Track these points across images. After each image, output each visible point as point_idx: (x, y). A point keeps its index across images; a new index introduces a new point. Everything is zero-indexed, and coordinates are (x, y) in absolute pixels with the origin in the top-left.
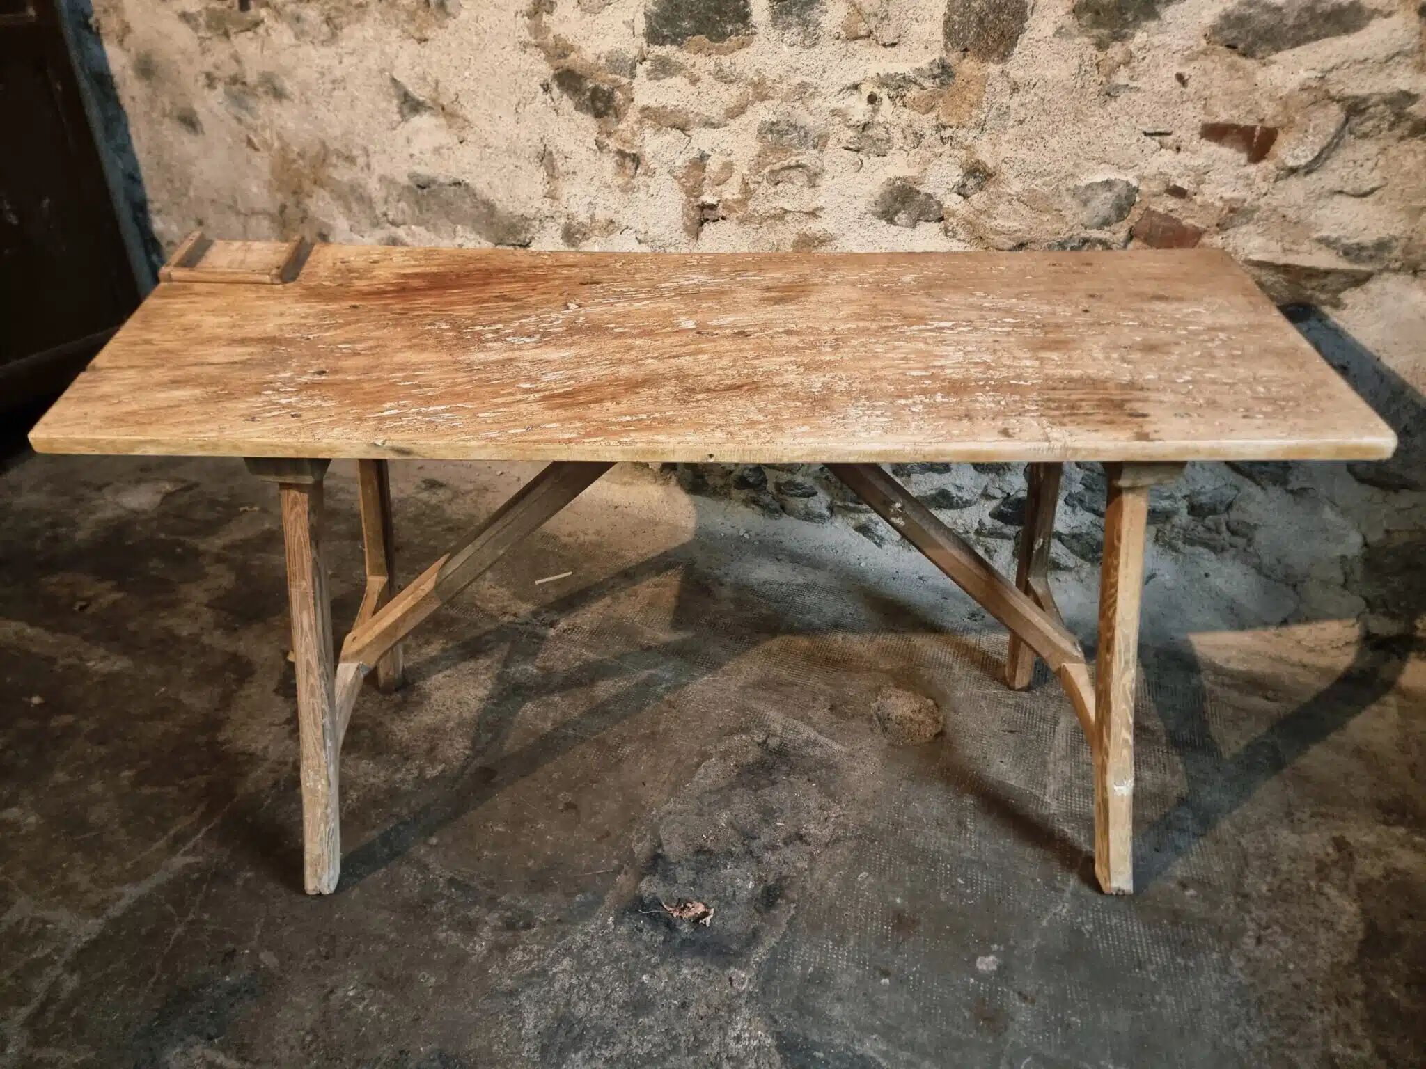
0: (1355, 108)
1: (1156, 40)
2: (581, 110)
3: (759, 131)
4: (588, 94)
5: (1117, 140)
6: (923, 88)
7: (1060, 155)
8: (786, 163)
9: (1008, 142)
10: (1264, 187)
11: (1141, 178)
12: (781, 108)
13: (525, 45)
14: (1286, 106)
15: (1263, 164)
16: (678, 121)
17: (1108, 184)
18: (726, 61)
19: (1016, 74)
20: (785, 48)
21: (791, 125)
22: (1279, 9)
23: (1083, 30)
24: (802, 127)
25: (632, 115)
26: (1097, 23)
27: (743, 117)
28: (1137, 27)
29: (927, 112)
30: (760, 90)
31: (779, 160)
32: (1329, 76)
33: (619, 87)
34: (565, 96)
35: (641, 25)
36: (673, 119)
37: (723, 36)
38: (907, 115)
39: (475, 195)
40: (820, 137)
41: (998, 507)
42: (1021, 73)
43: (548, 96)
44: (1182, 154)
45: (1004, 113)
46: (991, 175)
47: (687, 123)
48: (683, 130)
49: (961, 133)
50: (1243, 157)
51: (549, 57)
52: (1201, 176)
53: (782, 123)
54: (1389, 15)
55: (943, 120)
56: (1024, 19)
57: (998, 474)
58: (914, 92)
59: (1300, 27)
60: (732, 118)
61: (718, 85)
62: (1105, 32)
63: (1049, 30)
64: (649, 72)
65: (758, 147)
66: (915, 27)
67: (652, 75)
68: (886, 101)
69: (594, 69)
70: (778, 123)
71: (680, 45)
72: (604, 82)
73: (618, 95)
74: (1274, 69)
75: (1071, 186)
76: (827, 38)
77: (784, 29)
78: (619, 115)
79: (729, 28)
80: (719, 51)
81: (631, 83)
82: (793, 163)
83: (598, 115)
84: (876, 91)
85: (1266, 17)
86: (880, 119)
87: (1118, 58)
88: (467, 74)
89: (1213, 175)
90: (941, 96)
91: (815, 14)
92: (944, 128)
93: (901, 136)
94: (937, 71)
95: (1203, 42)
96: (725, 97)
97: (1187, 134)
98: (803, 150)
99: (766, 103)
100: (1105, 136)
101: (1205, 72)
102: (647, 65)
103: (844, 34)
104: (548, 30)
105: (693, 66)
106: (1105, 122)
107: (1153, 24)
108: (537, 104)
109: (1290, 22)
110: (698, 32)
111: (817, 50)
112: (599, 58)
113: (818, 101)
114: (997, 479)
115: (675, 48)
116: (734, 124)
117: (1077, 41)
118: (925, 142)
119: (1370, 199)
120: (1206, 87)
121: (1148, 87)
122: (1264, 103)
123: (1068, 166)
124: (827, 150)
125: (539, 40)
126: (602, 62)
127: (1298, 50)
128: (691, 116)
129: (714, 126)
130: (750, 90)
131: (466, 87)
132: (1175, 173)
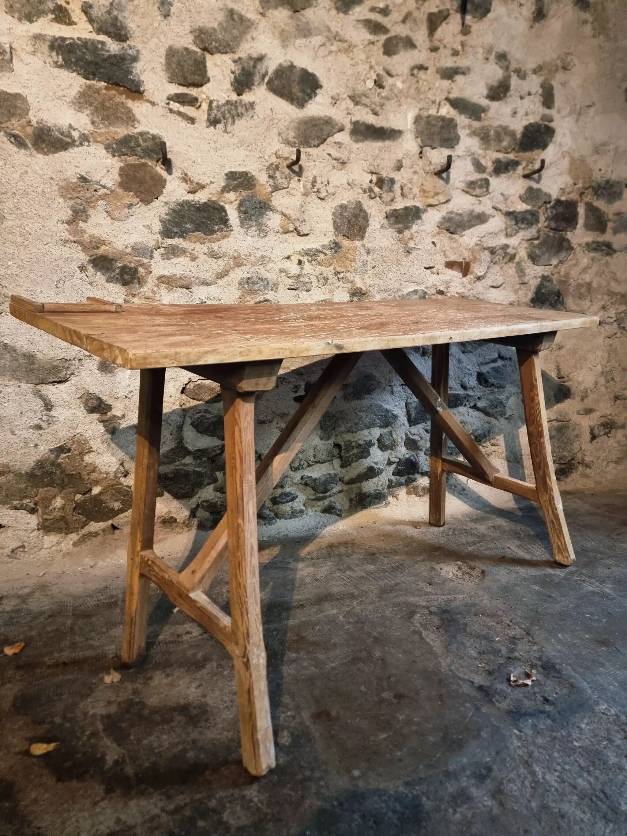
0: (493, 251)
1: (422, 228)
2: (112, 282)
3: (240, 284)
4: (118, 271)
5: (415, 271)
6: (326, 255)
7: (393, 281)
8: (257, 300)
9: (369, 277)
10: (470, 287)
11: (427, 288)
12: (251, 270)
13: (66, 241)
14: (472, 252)
15: (468, 277)
16: (185, 283)
17: (415, 291)
18: (215, 246)
19: (368, 245)
20: (250, 238)
21: (260, 279)
22: (461, 215)
23: (391, 225)
24: (266, 279)
25: (151, 281)
26: (397, 222)
27: (227, 277)
28: (413, 223)
29: (330, 266)
30: (238, 262)
31: (253, 299)
32: (482, 240)
33: (142, 265)
34: (99, 273)
35: (157, 226)
36: (180, 282)
37: (213, 232)
38: (319, 269)
39: (15, 351)
40: (275, 284)
41: (397, 468)
42: (370, 245)
43: (83, 274)
44: (440, 276)
45: (365, 264)
46: (364, 294)
47: (191, 284)
48: (188, 288)
49: (348, 275)
50: (461, 275)
51: (85, 248)
52: (447, 284)
53: (254, 278)
54: (494, 217)
55: (338, 269)
56: (368, 221)
57: (392, 449)
58: (321, 257)
59: (469, 221)
60: (220, 278)
61: (210, 260)
62: (401, 226)
63: (378, 226)
64: (162, 255)
65: (239, 293)
66: (318, 225)
67: (165, 257)
68: (307, 263)
69: (122, 255)
70: (252, 278)
71: (184, 238)
72: (130, 262)
73: (141, 270)
74: (465, 237)
75: (400, 294)
76: (272, 232)
77: (248, 228)
78: (141, 282)
79: (216, 228)
80: (210, 241)
81: (150, 262)
82: (262, 299)
83: (125, 283)
84: (301, 258)
85: (458, 217)
86: (305, 272)
87: (409, 236)
88: (10, 263)
89: (452, 284)
90: (335, 258)
91: (264, 220)
92: (339, 273)
93: (316, 280)
94: (333, 246)
95: (437, 229)
96: (215, 266)
97: (440, 267)
98: (266, 292)
99: (242, 268)
100: (411, 270)
101: (441, 241)
102: (162, 250)
103: (281, 230)
104: (83, 232)
105: (193, 250)
106: (410, 264)
107: (419, 222)
108: (75, 280)
109: (466, 219)
110: (197, 230)
111: (267, 239)
112: (126, 247)
113: (270, 265)
114: (393, 452)
115: (181, 240)
116: (220, 282)
117: (389, 230)
118: (330, 282)
119: (501, 288)
120: (444, 246)
121: (422, 248)
122: (464, 251)
123: (397, 285)
124: (279, 291)
125: (77, 238)
126: (129, 250)
127: (471, 230)
128: (193, 279)
129: (208, 284)
130: (231, 262)
131: (9, 272)
132: (438, 284)
